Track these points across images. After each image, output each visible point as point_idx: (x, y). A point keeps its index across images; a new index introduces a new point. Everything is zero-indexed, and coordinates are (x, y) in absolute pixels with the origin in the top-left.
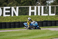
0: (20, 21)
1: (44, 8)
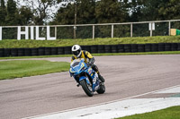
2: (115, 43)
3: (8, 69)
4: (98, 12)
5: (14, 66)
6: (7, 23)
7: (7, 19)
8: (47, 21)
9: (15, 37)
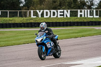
0: (71, 21)
3: (73, 33)
6: (72, 8)
7: (72, 6)
8: (94, 7)
9: (77, 15)
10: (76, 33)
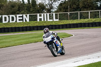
0: (31, 26)
1: (50, 15)
2: (91, 22)
3: (33, 38)
4: (81, 5)
5: (37, 36)
6: (31, 12)
7: (31, 10)
8: (54, 11)
9: (36, 20)
10: (35, 37)
